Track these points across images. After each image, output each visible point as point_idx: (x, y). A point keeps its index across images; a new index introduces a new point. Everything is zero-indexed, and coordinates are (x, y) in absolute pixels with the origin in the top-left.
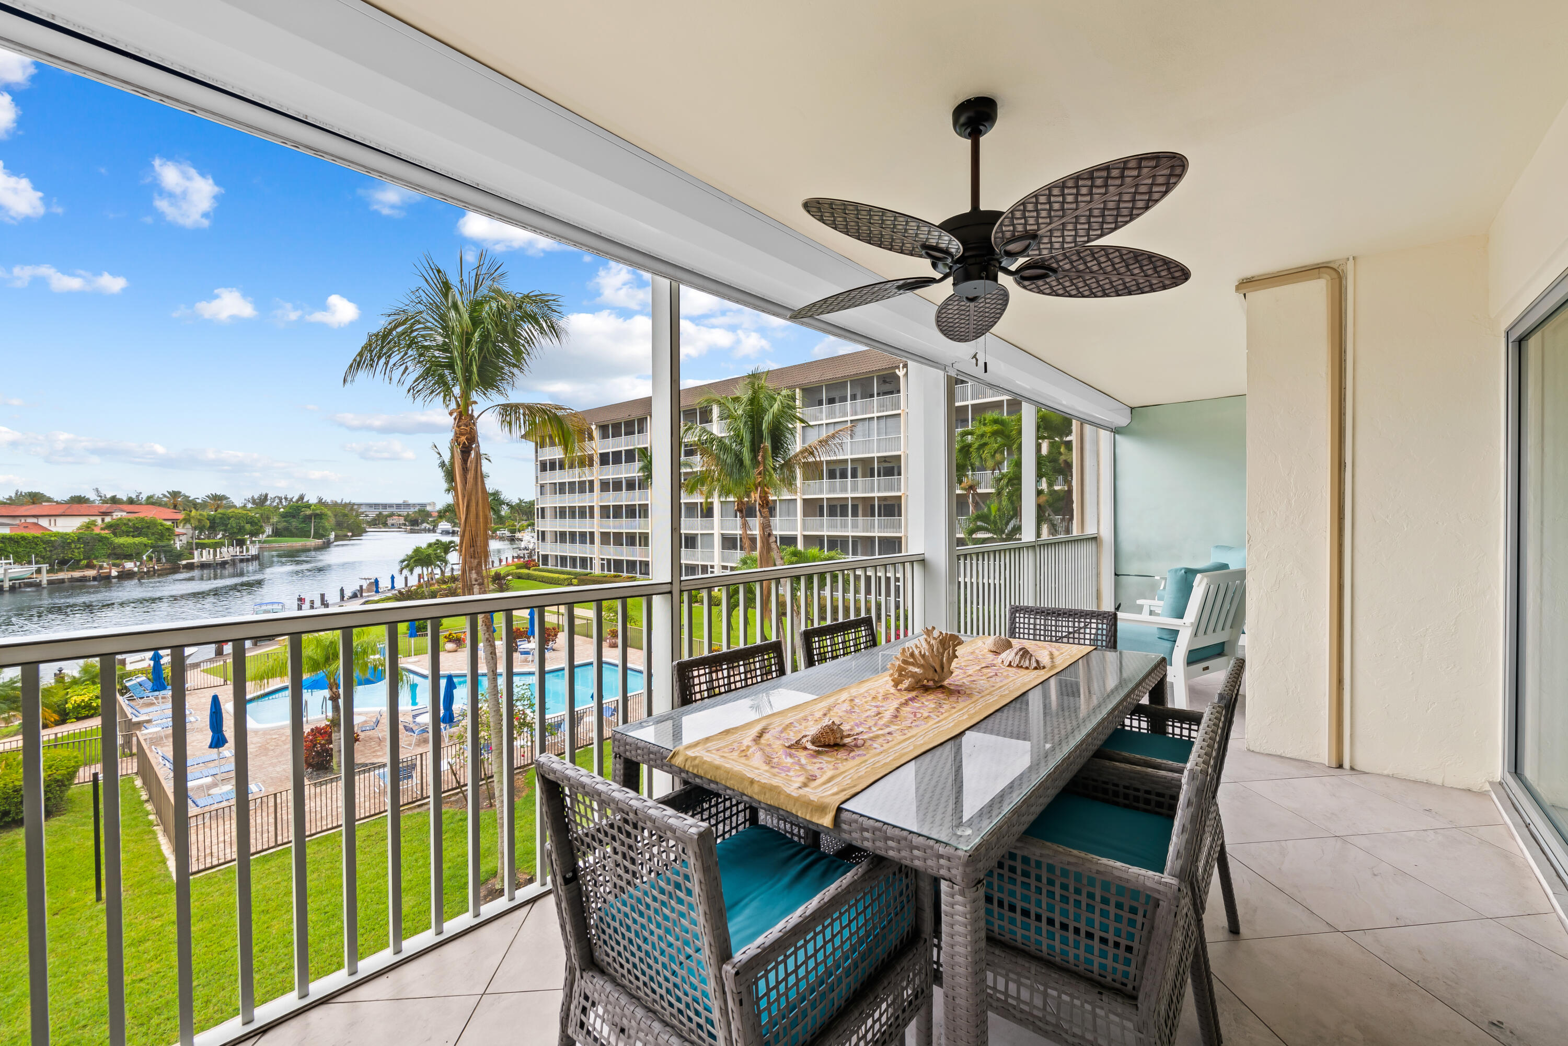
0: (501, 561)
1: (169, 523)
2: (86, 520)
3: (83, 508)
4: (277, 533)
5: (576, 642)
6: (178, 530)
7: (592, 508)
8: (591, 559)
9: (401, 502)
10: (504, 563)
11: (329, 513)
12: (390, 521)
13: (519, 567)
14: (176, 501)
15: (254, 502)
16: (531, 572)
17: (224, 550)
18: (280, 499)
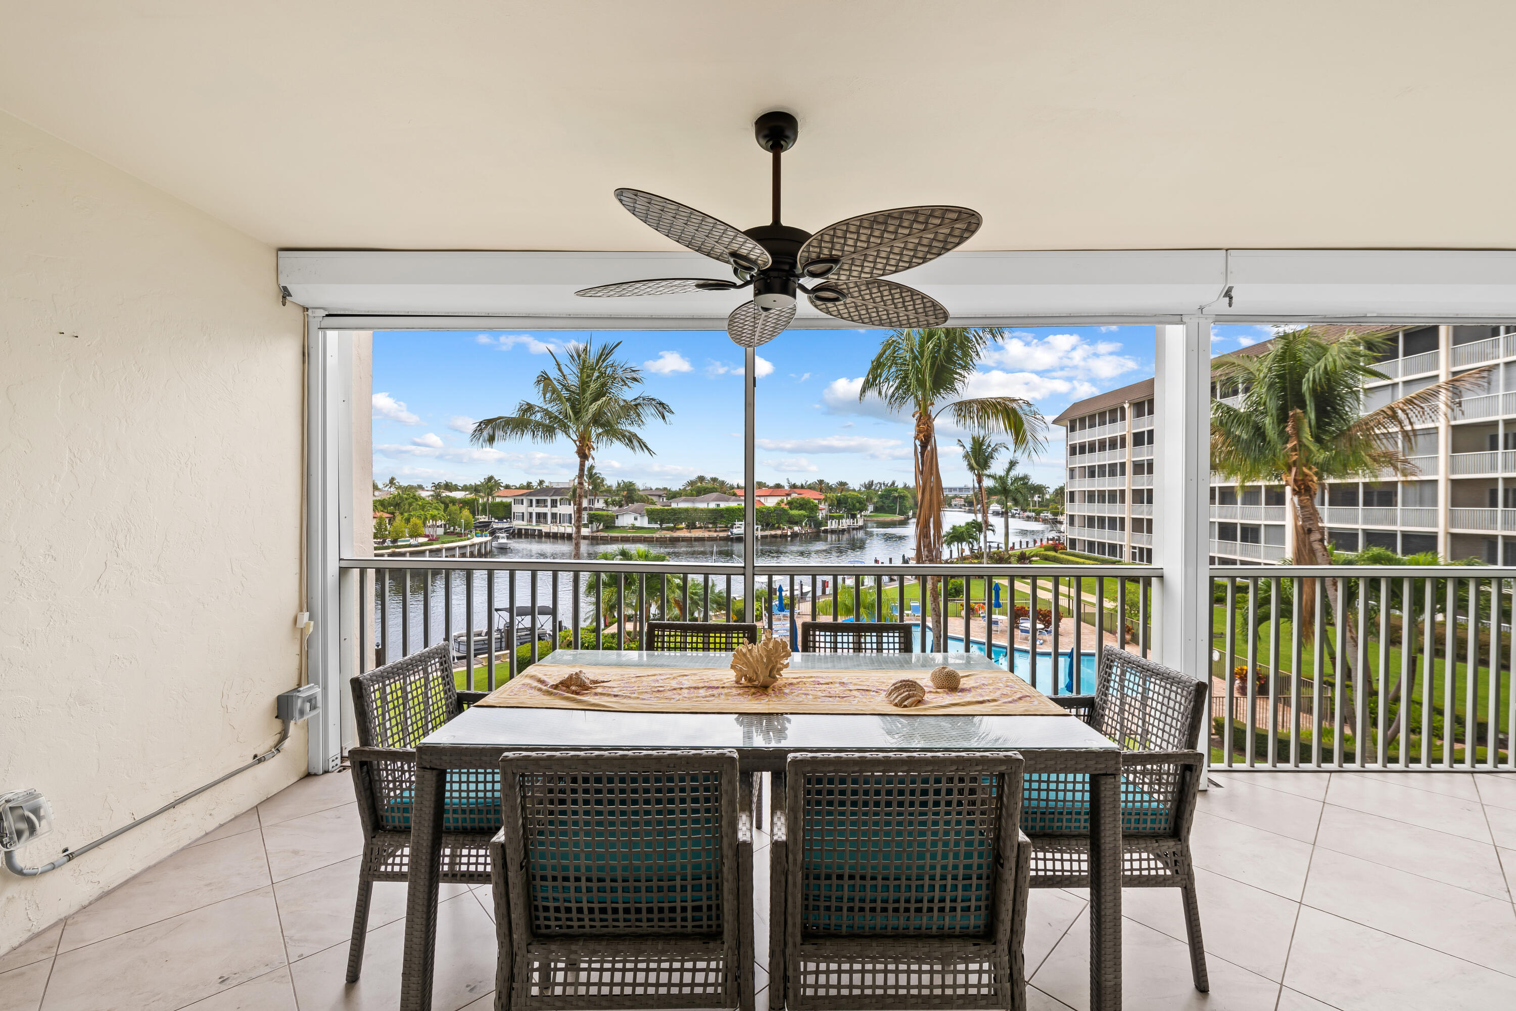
0: (1035, 542)
1: (816, 502)
2: (779, 498)
3: (778, 491)
4: (877, 510)
5: (1082, 631)
6: (821, 506)
7: (1123, 492)
8: (1121, 546)
9: (962, 486)
10: (1038, 544)
11: (909, 495)
12: (953, 503)
13: (1047, 549)
14: (821, 486)
15: (866, 487)
16: (1058, 555)
17: (844, 521)
18: (880, 484)
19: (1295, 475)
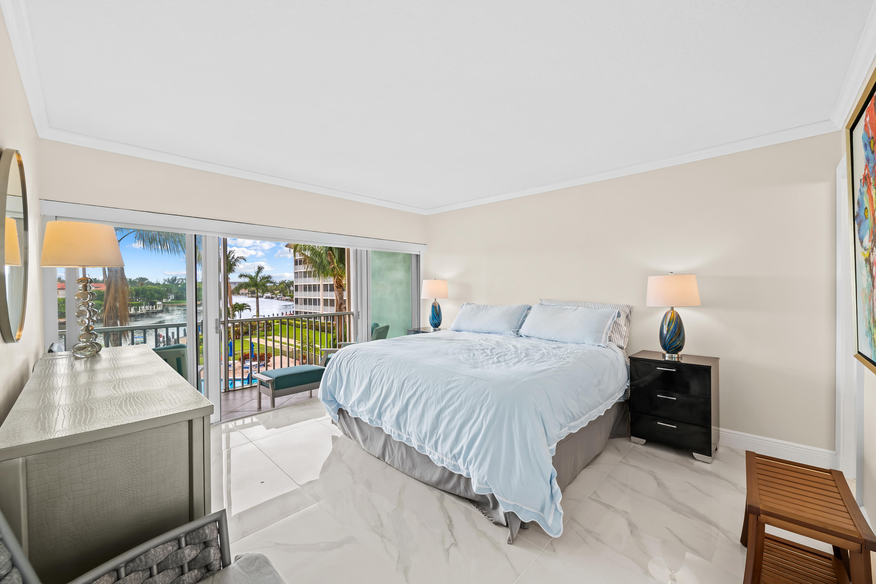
7: (319, 285)
15: (169, 281)
17: (143, 307)
19: (336, 280)
